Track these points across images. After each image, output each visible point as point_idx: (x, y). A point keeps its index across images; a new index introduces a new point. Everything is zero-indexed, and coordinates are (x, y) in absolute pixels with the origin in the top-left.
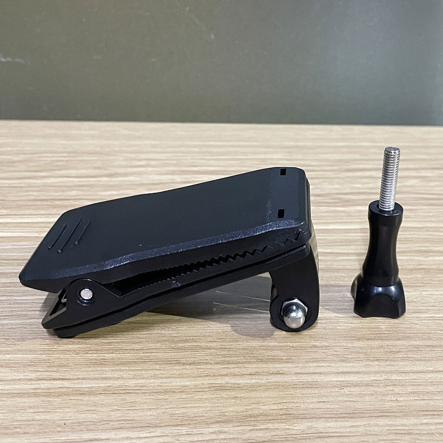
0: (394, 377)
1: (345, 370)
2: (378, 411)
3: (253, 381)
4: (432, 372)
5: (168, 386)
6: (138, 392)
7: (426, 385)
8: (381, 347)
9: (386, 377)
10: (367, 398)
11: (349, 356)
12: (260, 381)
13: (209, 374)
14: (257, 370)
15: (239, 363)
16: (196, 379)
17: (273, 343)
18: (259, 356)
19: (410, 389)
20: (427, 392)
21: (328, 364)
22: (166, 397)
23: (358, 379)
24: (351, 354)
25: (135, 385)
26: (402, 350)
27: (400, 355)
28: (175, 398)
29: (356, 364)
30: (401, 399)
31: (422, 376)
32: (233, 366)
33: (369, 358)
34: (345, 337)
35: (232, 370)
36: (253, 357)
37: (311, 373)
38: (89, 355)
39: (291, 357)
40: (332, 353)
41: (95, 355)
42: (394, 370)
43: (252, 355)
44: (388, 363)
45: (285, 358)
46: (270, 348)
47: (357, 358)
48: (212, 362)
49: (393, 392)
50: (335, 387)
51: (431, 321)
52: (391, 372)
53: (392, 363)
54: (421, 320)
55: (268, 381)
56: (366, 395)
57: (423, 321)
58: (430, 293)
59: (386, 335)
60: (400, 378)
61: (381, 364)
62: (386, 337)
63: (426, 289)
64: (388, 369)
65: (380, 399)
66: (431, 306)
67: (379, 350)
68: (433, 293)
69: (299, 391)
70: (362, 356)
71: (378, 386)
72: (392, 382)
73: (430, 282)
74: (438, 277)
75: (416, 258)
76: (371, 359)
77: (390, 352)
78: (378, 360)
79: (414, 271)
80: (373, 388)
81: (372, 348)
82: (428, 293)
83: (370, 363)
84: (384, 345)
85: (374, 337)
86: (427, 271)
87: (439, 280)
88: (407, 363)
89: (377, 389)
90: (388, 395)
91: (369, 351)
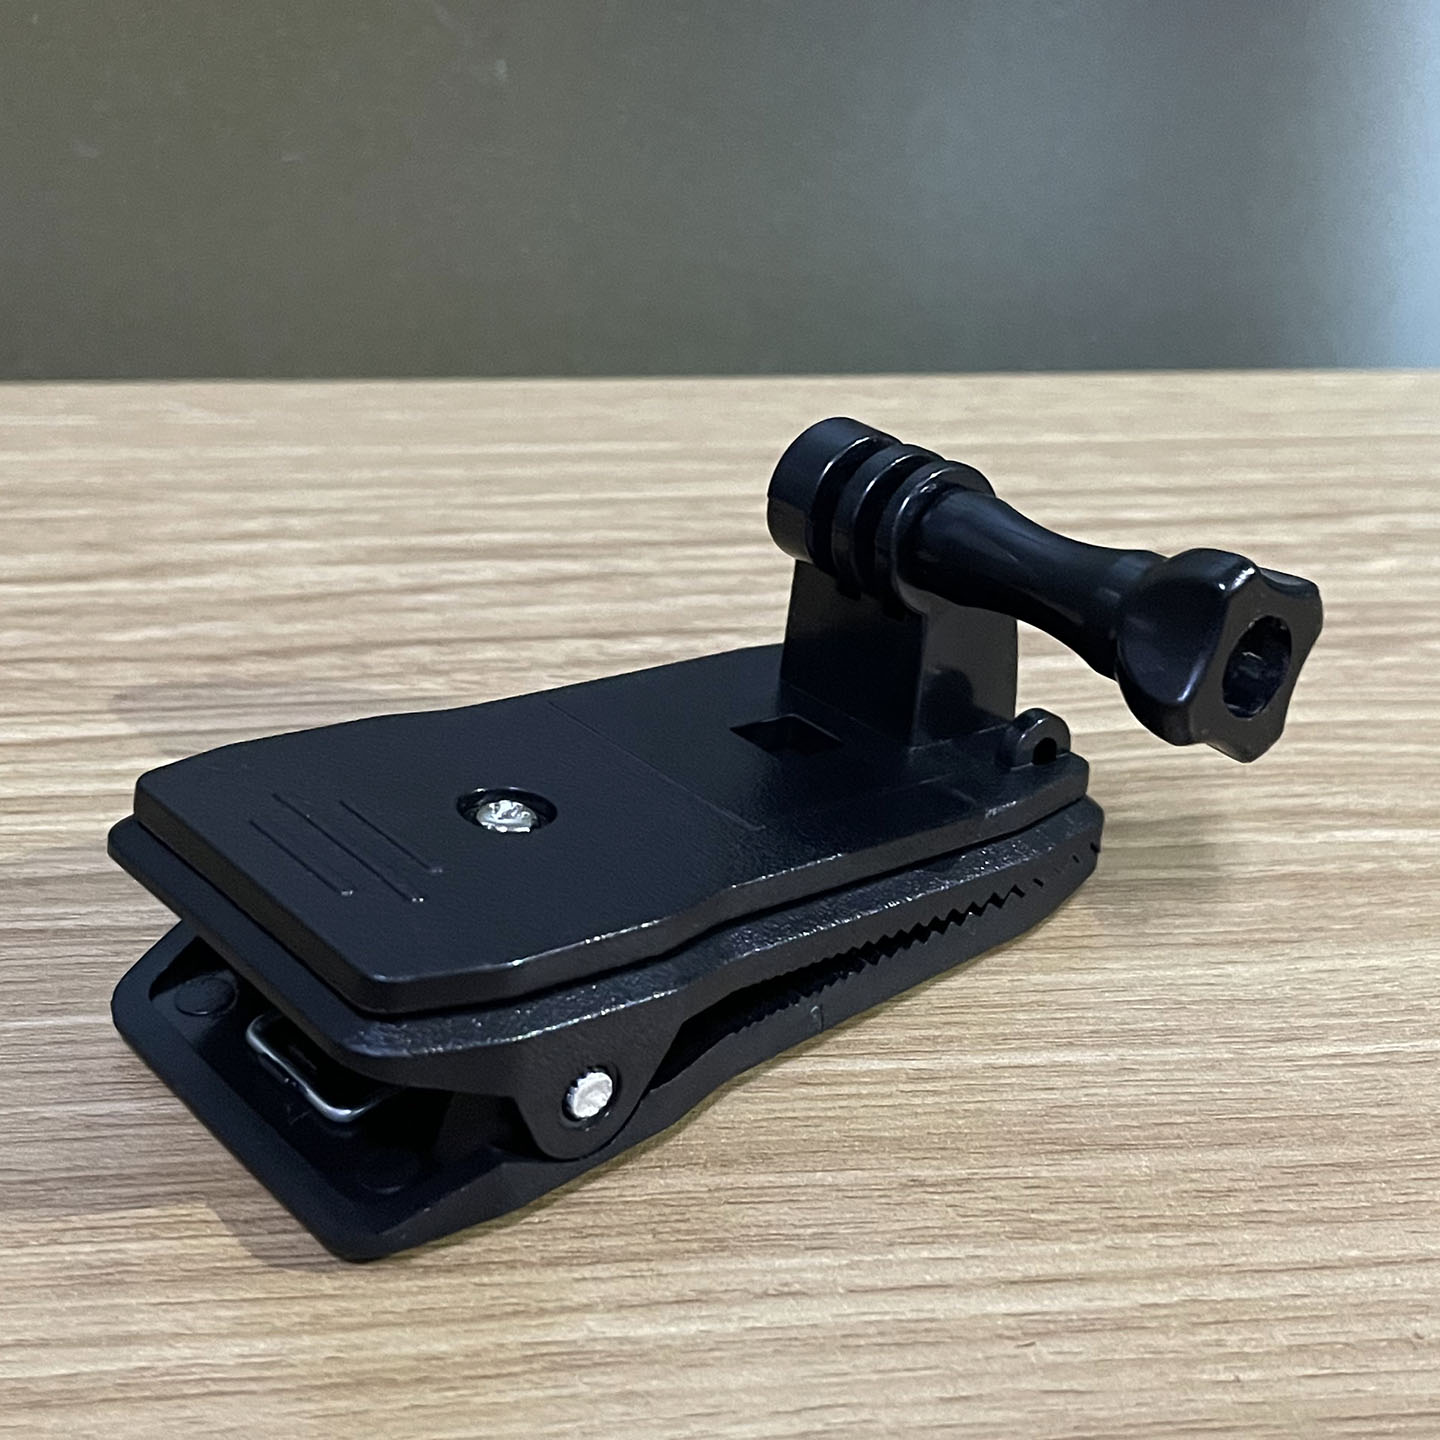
0: (1222, 1290)
1: (1035, 1269)
2: (1169, 1428)
3: (692, 1328)
4: (1361, 1264)
5: (369, 1360)
6: (253, 1386)
7: (1342, 1318)
8: (1164, 1176)
9: (1188, 1291)
10: (1126, 1378)
11: (1051, 1217)
12: (717, 1327)
13: (522, 1308)
14: (705, 1283)
15: (636, 1257)
16: (473, 1326)
17: (762, 1178)
18: (709, 1226)
19: (1282, 1336)
20: (1347, 1344)
21: (970, 1250)
22: (361, 1402)
23: (1087, 1304)
24: (1053, 1207)
25: (241, 1360)
26: (1242, 1184)
27: (1234, 1206)
28: (394, 1406)
29: (1073, 1247)
30: (1255, 1375)
31: (1327, 1281)
32: (614, 1270)
33: (1121, 1221)
34: (1028, 1142)
35: (611, 1288)
36: (688, 1232)
37: (907, 1288)
38: (63, 1249)
39: (831, 1229)
40: (985, 1207)
41: (88, 1248)
42: (1217, 1262)
43: (683, 1226)
44: (1194, 1239)
45: (809, 1231)
46: (752, 1195)
47: (1076, 1222)
48: (533, 1259)
49: (1221, 1350)
50: (1000, 1336)
51: (1336, 1071)
52: (1206, 1273)
53: (1208, 1237)
54: (1302, 1068)
55: (750, 1324)
56: (1122, 1364)
57: (1311, 1073)
58: (1328, 965)
59: (1176, 1131)
60: (1244, 1294)
61: (1170, 1242)
62: (1179, 1137)
63: (1307, 949)
64: (1196, 1259)
65: (1173, 1378)
66: (1333, 1015)
67: (1157, 1189)
68: (1338, 963)
69: (864, 1360)
70: (1094, 1212)
71: (1164, 1330)
72: (1212, 1310)
73: (1323, 923)
74: (1349, 906)
75: (1265, 838)
76: (1129, 1222)
77: (1200, 1194)
78: (1155, 1227)
79: (1263, 887)
80: (1146, 1339)
81: (1132, 1181)
82: (1320, 965)
83: (1128, 1240)
84: (1172, 1168)
85: (1137, 1138)
86: (1308, 883)
87: (1354, 917)
88: (1263, 1234)
89: (1160, 1341)
90: (1205, 1361)
91: (1121, 1191)
